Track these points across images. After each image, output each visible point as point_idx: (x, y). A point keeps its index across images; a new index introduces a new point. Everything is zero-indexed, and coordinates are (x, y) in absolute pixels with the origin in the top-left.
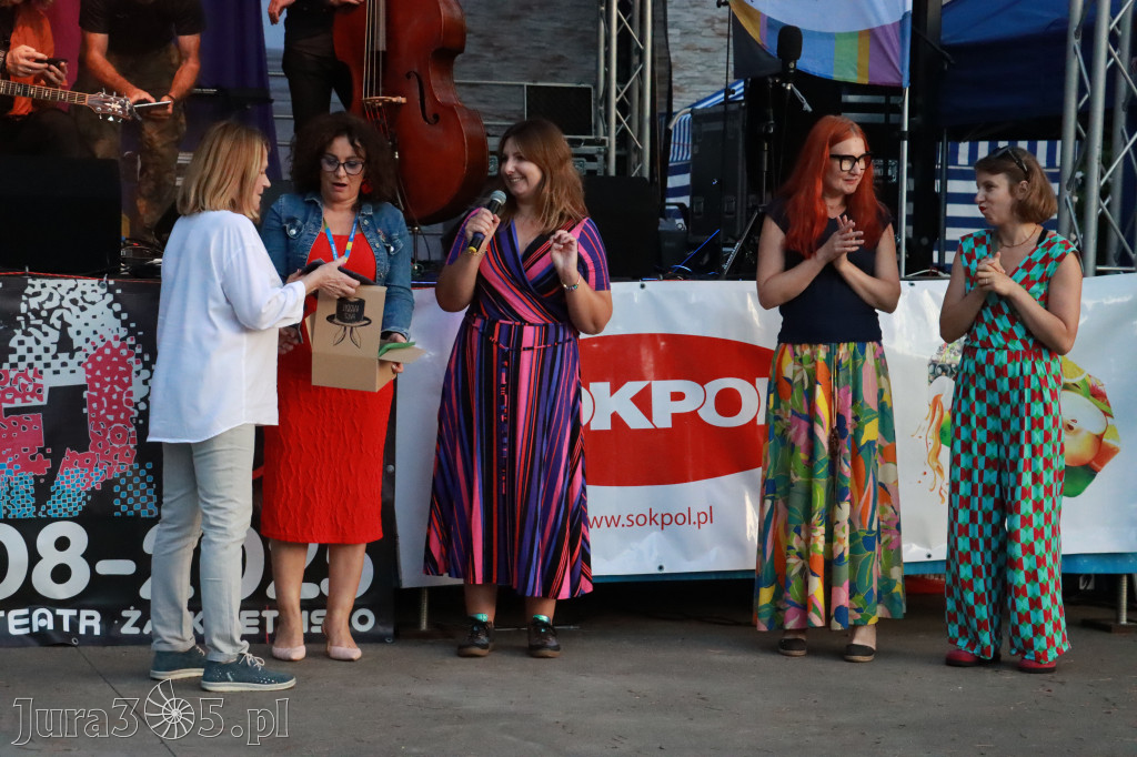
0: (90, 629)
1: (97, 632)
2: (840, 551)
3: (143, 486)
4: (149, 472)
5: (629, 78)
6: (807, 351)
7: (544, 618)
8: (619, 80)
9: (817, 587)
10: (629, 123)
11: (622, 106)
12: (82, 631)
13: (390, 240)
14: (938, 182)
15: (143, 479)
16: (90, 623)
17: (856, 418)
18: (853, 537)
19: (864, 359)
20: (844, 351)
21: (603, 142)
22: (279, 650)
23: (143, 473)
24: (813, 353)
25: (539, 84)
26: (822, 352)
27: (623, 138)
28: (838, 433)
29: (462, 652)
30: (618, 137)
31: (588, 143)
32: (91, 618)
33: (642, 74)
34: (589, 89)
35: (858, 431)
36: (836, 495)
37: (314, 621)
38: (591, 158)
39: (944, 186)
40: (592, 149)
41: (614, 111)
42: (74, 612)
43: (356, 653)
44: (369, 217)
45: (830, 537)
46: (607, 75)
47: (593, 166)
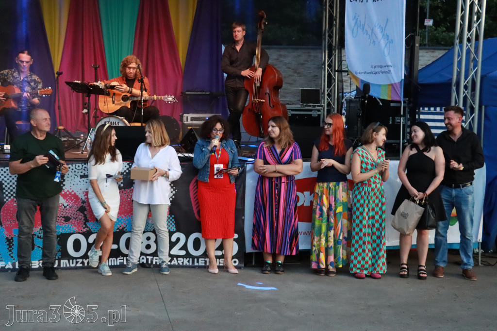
0: (156, 263)
2: (331, 245)
3: (171, 222)
4: (173, 218)
5: (331, 86)
6: (322, 185)
7: (280, 262)
8: (328, 87)
9: (322, 257)
10: (331, 100)
11: (329, 95)
12: (154, 263)
13: (232, 149)
14: (417, 115)
15: (171, 220)
16: (156, 261)
17: (335, 204)
18: (334, 241)
19: (339, 187)
20: (332, 184)
21: (323, 106)
22: (211, 270)
23: (171, 218)
24: (323, 185)
25: (304, 89)
26: (325, 185)
27: (329, 104)
28: (330, 208)
29: (263, 272)
30: (327, 104)
31: (318, 106)
33: (335, 85)
34: (319, 90)
35: (336, 209)
36: (329, 228)
37: (221, 262)
38: (319, 111)
39: (419, 117)
40: (320, 108)
41: (326, 96)
42: (152, 257)
43: (236, 271)
44: (225, 143)
45: (327, 241)
46: (324, 85)
47: (319, 113)
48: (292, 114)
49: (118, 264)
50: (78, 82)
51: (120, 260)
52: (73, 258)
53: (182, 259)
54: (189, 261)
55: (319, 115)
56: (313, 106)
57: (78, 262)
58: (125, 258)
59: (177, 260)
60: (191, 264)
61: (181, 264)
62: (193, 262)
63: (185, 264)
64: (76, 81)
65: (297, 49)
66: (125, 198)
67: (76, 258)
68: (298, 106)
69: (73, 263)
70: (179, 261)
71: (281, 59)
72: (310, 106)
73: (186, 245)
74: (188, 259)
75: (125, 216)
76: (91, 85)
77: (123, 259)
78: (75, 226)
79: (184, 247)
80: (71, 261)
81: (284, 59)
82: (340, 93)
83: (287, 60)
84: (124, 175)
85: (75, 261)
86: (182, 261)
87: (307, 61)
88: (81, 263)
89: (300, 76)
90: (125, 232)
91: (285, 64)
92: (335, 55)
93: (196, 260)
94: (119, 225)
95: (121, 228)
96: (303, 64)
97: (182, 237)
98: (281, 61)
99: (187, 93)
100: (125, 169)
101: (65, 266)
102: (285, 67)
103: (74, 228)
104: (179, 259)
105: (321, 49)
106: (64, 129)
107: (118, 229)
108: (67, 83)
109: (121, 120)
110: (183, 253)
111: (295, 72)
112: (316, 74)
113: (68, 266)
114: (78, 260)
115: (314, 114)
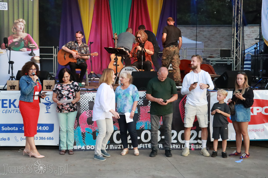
0: (161, 147)
1: (162, 147)
8: (236, 48)
10: (237, 55)
12: (160, 147)
16: (161, 146)
21: (233, 59)
25: (222, 49)
27: (236, 57)
31: (231, 59)
32: (161, 145)
33: (240, 47)
34: (230, 50)
37: (196, 146)
38: (231, 61)
40: (231, 60)
41: (235, 53)
47: (231, 63)
48: (216, 64)
49: (140, 148)
50: (111, 47)
51: (141, 145)
52: (116, 144)
53: (175, 145)
54: (179, 146)
55: (231, 64)
56: (228, 58)
57: (119, 146)
58: (144, 144)
59: (172, 146)
60: (180, 148)
61: (174, 148)
62: (181, 147)
63: (176, 148)
64: (110, 47)
65: (210, 27)
66: (144, 111)
67: (118, 144)
68: (219, 59)
69: (116, 147)
70: (173, 146)
71: (201, 33)
72: (226, 59)
73: (177, 137)
74: (178, 145)
75: (144, 121)
76: (119, 49)
77: (143, 145)
78: (117, 126)
79: (176, 138)
80: (115, 146)
81: (203, 33)
82: (243, 51)
83: (204, 33)
84: (144, 99)
85: (117, 145)
86: (175, 146)
87: (216, 33)
88: (120, 147)
89: (212, 42)
90: (144, 130)
91: (203, 35)
92: (240, 30)
93: (182, 145)
94: (141, 126)
95: (142, 128)
96: (213, 35)
97: (175, 132)
98: (201, 34)
99: (159, 52)
100: (144, 95)
101: (112, 148)
102: (203, 37)
103: (117, 127)
104: (173, 145)
105: (232, 26)
106: (94, 73)
107: (140, 128)
108: (105, 48)
109: (135, 68)
110: (176, 141)
111: (209, 40)
112: (221, 41)
113: (114, 148)
114: (119, 145)
115: (229, 63)
